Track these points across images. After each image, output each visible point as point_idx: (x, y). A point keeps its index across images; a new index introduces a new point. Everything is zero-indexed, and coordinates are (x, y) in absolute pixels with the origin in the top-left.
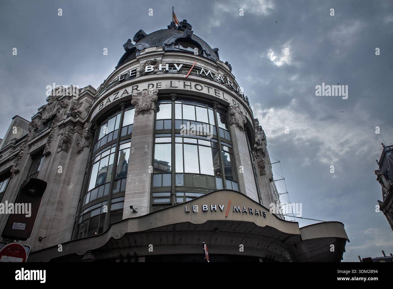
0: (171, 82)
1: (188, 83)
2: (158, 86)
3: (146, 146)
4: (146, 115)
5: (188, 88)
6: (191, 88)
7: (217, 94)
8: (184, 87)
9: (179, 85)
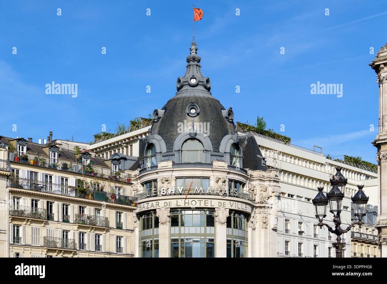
0: (177, 201)
1: (187, 201)
2: (170, 205)
3: (166, 246)
4: (165, 226)
5: (187, 206)
6: (189, 205)
7: (206, 204)
8: (185, 205)
9: (181, 203)
